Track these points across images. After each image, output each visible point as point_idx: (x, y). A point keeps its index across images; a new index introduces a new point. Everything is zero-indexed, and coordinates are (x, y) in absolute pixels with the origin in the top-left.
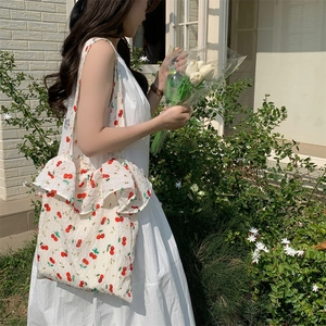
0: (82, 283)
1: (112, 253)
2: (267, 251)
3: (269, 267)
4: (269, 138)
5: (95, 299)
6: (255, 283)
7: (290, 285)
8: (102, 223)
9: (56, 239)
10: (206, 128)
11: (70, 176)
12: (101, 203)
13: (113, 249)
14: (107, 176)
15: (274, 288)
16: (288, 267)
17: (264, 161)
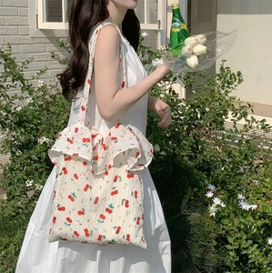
0: (100, 237)
1: (127, 206)
2: (223, 206)
3: (225, 221)
4: (226, 101)
5: (99, 253)
6: (213, 235)
7: (245, 237)
8: (115, 181)
9: (73, 200)
10: (167, 92)
11: (88, 140)
12: (111, 163)
13: (127, 202)
14: (115, 138)
15: (230, 240)
16: (243, 220)
17: (222, 123)
